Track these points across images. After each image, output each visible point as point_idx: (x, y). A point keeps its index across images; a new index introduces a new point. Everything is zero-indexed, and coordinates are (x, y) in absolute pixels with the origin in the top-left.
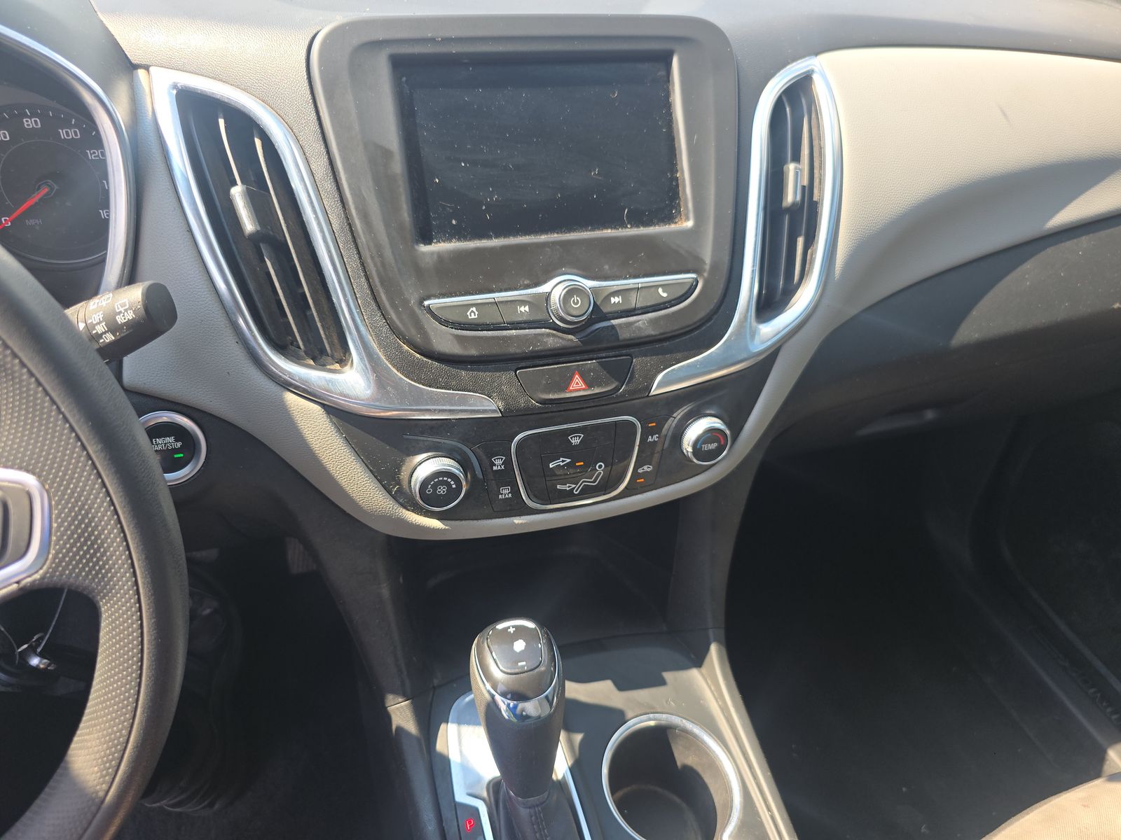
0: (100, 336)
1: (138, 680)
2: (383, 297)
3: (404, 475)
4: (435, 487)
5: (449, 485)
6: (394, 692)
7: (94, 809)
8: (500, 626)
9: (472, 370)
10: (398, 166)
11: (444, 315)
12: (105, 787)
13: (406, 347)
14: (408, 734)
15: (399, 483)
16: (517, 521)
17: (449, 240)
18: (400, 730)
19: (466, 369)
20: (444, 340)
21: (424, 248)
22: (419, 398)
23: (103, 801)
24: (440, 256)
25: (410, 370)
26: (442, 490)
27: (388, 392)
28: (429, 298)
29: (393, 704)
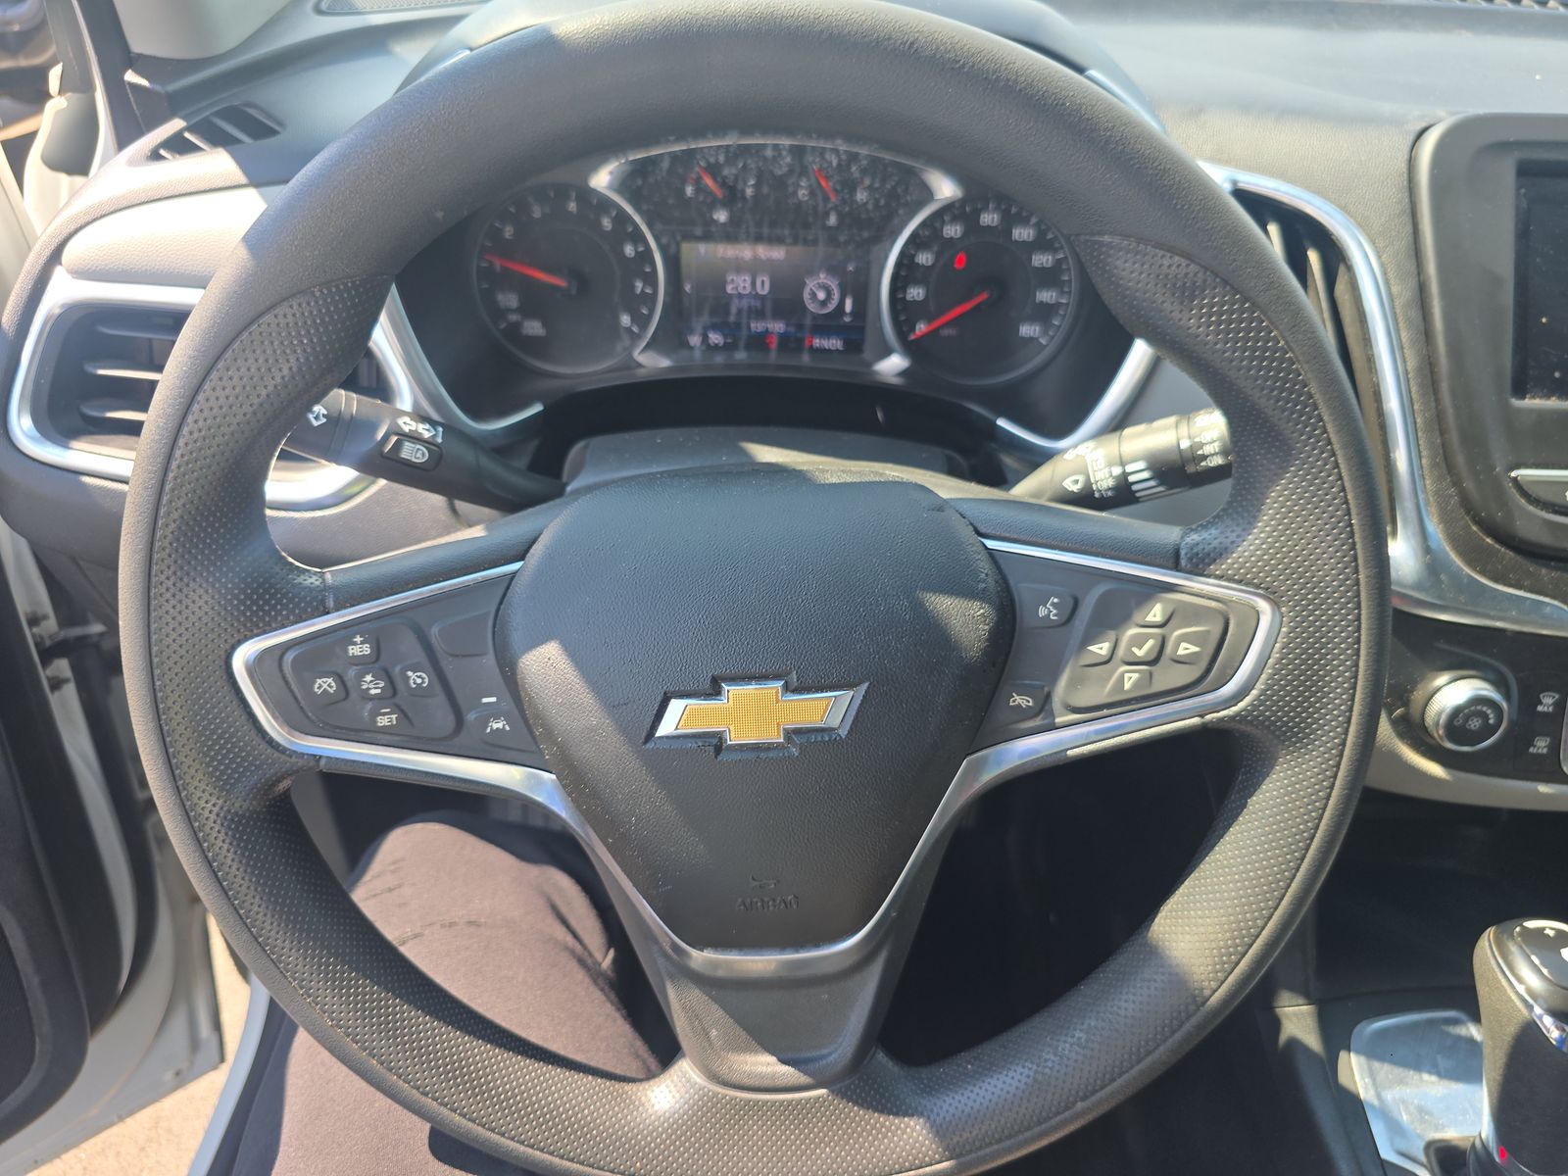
0: (1204, 457)
1: (1299, 862)
2: (1460, 460)
3: (1418, 696)
4: (1467, 718)
5: (1485, 717)
6: (1292, 989)
7: (1192, 1008)
8: (1532, 924)
9: (1556, 569)
10: (1507, 297)
11: (1535, 492)
12: (1214, 984)
13: (1474, 528)
14: (1306, 1050)
15: (1406, 703)
16: (1543, 788)
17: (1548, 396)
18: (1294, 1043)
19: (1548, 567)
20: (1531, 524)
21: (1516, 403)
22: (1476, 597)
23: (1204, 1003)
24: (1541, 414)
25: (1474, 556)
26: (1475, 724)
27: (1440, 582)
28: (1518, 467)
29: (1287, 1004)
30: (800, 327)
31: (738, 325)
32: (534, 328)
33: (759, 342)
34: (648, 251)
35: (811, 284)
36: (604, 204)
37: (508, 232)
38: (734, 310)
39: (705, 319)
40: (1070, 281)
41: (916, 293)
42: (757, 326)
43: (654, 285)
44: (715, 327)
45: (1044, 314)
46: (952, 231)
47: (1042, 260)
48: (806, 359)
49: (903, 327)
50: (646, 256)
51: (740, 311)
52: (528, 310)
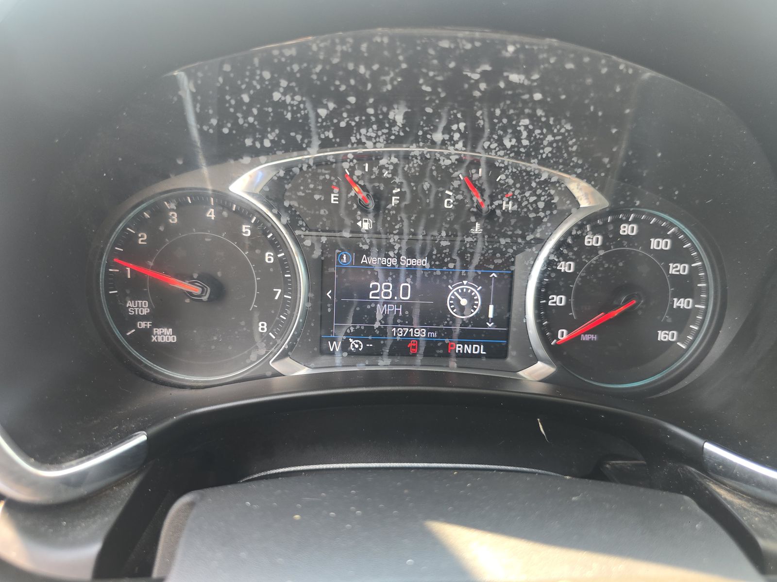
30: (449, 333)
31: (383, 331)
32: (164, 335)
33: (402, 349)
34: (289, 256)
35: (454, 292)
36: (244, 212)
37: (142, 238)
38: (379, 316)
39: (349, 325)
40: (707, 288)
41: (558, 300)
42: (400, 332)
43: (295, 291)
44: (356, 334)
45: (681, 320)
46: (592, 240)
47: (677, 269)
48: (453, 366)
49: (546, 332)
50: (286, 264)
51: (385, 317)
52: (159, 317)
